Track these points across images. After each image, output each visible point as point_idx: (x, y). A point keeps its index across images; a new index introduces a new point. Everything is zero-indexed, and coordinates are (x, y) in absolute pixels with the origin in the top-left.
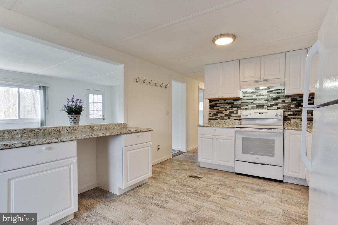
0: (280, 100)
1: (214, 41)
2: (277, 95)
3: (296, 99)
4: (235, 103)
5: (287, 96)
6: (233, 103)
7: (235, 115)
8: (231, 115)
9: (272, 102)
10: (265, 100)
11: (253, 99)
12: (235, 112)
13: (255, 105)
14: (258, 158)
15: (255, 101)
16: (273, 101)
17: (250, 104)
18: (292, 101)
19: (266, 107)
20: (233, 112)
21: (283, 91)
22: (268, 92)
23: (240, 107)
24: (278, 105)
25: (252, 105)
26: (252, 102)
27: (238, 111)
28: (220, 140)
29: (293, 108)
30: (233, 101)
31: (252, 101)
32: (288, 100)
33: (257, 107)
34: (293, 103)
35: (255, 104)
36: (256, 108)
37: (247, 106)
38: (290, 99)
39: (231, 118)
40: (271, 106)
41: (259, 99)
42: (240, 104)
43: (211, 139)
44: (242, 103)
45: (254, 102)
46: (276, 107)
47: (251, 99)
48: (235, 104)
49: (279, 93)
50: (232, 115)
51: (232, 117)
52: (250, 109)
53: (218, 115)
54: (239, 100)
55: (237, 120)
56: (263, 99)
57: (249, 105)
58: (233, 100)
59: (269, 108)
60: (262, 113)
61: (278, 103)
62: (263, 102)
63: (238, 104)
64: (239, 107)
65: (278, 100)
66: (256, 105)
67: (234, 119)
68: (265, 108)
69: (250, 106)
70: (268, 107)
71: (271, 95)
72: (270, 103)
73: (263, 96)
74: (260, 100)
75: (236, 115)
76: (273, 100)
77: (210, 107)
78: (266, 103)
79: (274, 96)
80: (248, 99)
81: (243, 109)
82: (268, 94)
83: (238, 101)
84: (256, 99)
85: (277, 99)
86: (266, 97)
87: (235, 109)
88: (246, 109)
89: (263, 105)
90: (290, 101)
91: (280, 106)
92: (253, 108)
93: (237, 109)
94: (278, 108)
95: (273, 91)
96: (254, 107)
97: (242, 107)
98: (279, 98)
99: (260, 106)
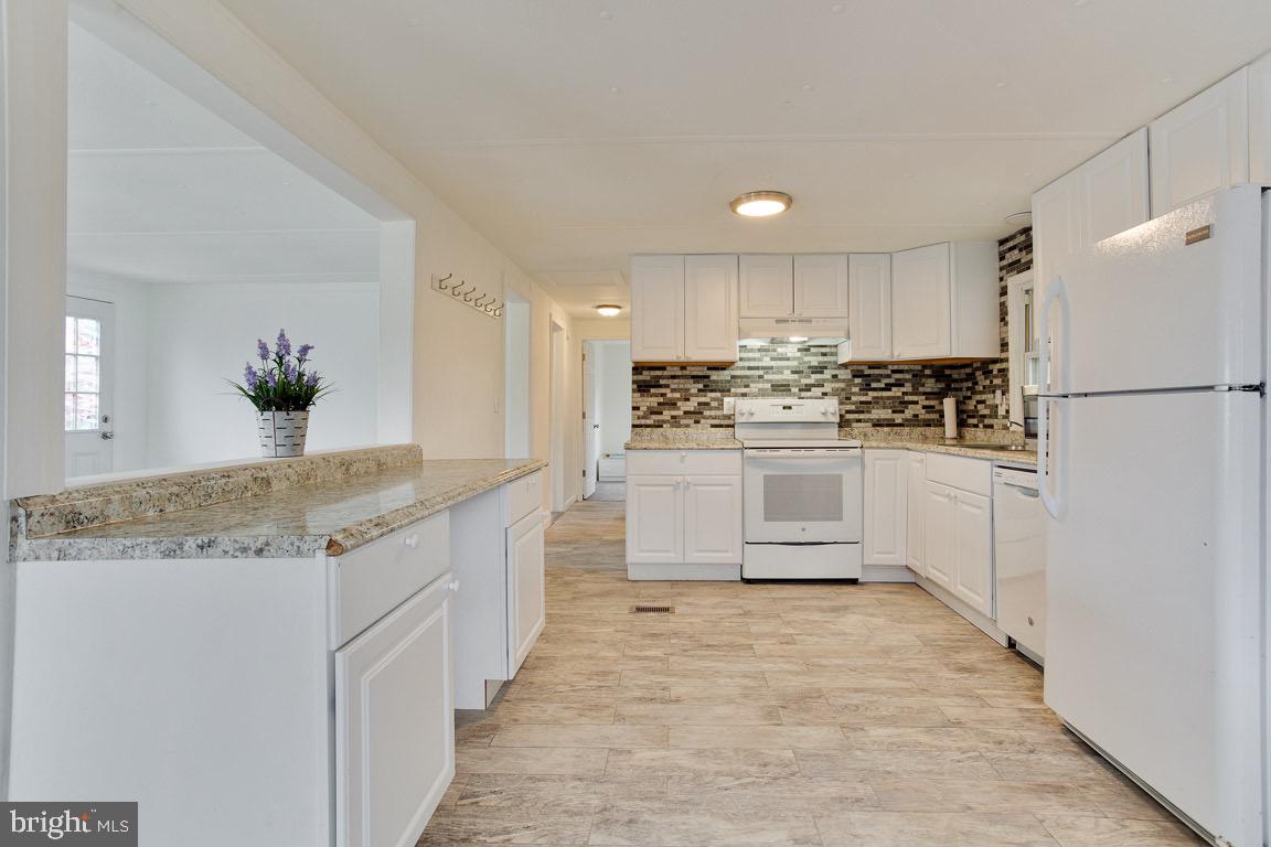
0: (828, 374)
1: (733, 204)
2: (821, 359)
3: (862, 371)
4: (715, 376)
5: (845, 366)
6: (708, 377)
7: (713, 413)
8: (701, 413)
9: (810, 377)
10: (794, 372)
11: (763, 368)
12: (714, 404)
13: (769, 386)
14: (804, 530)
15: (767, 373)
16: (813, 376)
17: (754, 382)
18: (854, 376)
19: (796, 390)
20: (707, 404)
21: (833, 350)
22: (799, 350)
23: (729, 391)
24: (823, 386)
25: (761, 386)
26: (761, 377)
27: (722, 400)
28: (699, 488)
29: (854, 394)
30: (709, 373)
31: (761, 372)
32: (845, 374)
33: (773, 390)
34: (858, 381)
35: (768, 381)
36: (770, 392)
37: (747, 386)
38: (849, 371)
39: (702, 421)
40: (808, 388)
41: (778, 368)
42: (729, 382)
43: (671, 488)
44: (733, 377)
45: (766, 377)
46: (817, 391)
47: (757, 368)
48: (714, 381)
49: (824, 354)
50: (707, 413)
51: (704, 418)
52: (756, 396)
53: (661, 413)
54: (724, 369)
55: (721, 426)
56: (788, 368)
57: (751, 385)
58: (709, 369)
59: (803, 394)
60: (790, 408)
61: (825, 380)
62: (787, 376)
63: (722, 381)
64: (726, 391)
65: (822, 373)
66: (772, 386)
67: (713, 426)
68: (794, 394)
69: (754, 388)
70: (800, 390)
71: (806, 359)
72: (805, 381)
73: (788, 359)
74: (780, 370)
75: (718, 413)
76: (813, 373)
77: (638, 387)
78: (795, 381)
79: (815, 361)
80: (750, 368)
81: (736, 395)
82: (799, 354)
83: (721, 372)
84: (772, 368)
85: (820, 369)
86: (795, 363)
87: (713, 395)
88: (744, 395)
89: (789, 385)
90: (850, 377)
91: (828, 388)
92: (762, 393)
93: (719, 394)
94: (825, 394)
95: (813, 350)
96: (767, 389)
97: (733, 390)
98: (826, 368)
99: (781, 388)
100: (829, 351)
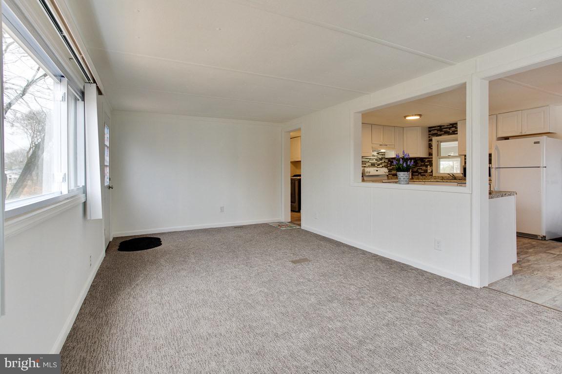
0: (383, 161)
1: (405, 117)
2: (382, 156)
3: (390, 160)
5: (387, 158)
9: (379, 162)
10: (376, 160)
19: (376, 165)
22: (377, 153)
25: (368, 164)
29: (389, 166)
31: (368, 160)
32: (386, 161)
34: (389, 163)
36: (371, 166)
38: (388, 160)
40: (379, 165)
41: (372, 159)
46: (381, 166)
56: (374, 159)
59: (378, 167)
60: (376, 171)
61: (383, 163)
62: (374, 161)
66: (371, 164)
68: (376, 167)
71: (379, 156)
73: (374, 156)
78: (376, 163)
79: (380, 157)
80: (366, 159)
82: (377, 155)
85: (381, 159)
86: (376, 157)
88: (365, 167)
91: (383, 165)
92: (369, 166)
94: (383, 167)
95: (380, 153)
98: (383, 159)
99: (373, 165)
100: (384, 154)
